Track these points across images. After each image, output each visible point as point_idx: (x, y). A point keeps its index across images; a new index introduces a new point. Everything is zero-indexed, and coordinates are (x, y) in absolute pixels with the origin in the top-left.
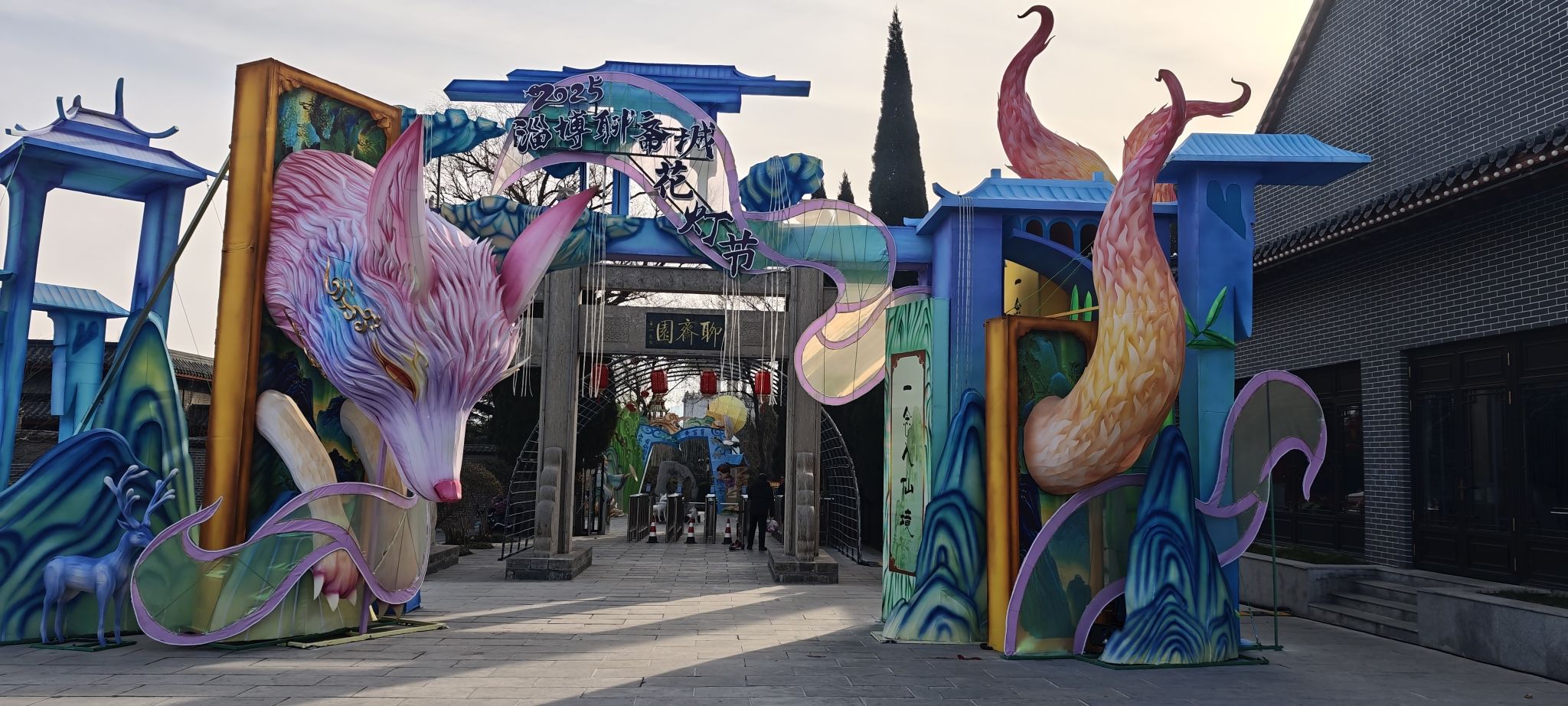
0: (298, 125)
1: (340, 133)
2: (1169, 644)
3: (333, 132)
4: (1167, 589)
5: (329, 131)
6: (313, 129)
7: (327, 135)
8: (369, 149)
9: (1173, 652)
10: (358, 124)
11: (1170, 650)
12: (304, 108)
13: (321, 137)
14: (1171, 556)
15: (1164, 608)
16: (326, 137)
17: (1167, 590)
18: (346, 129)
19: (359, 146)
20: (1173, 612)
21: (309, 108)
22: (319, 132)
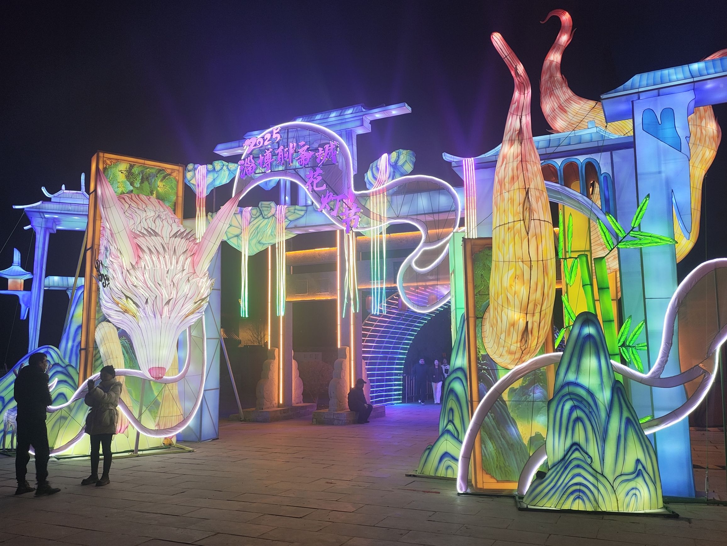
0: (118, 182)
1: (146, 183)
2: (572, 493)
3: (142, 182)
4: (576, 446)
5: (139, 183)
6: (128, 183)
7: (137, 184)
8: (166, 190)
9: (574, 500)
10: (157, 177)
11: (572, 497)
12: (122, 173)
13: (133, 187)
14: (578, 419)
15: (570, 462)
16: (136, 186)
17: (574, 448)
18: (150, 181)
19: (158, 188)
20: (578, 466)
21: (125, 172)
22: (132, 184)
